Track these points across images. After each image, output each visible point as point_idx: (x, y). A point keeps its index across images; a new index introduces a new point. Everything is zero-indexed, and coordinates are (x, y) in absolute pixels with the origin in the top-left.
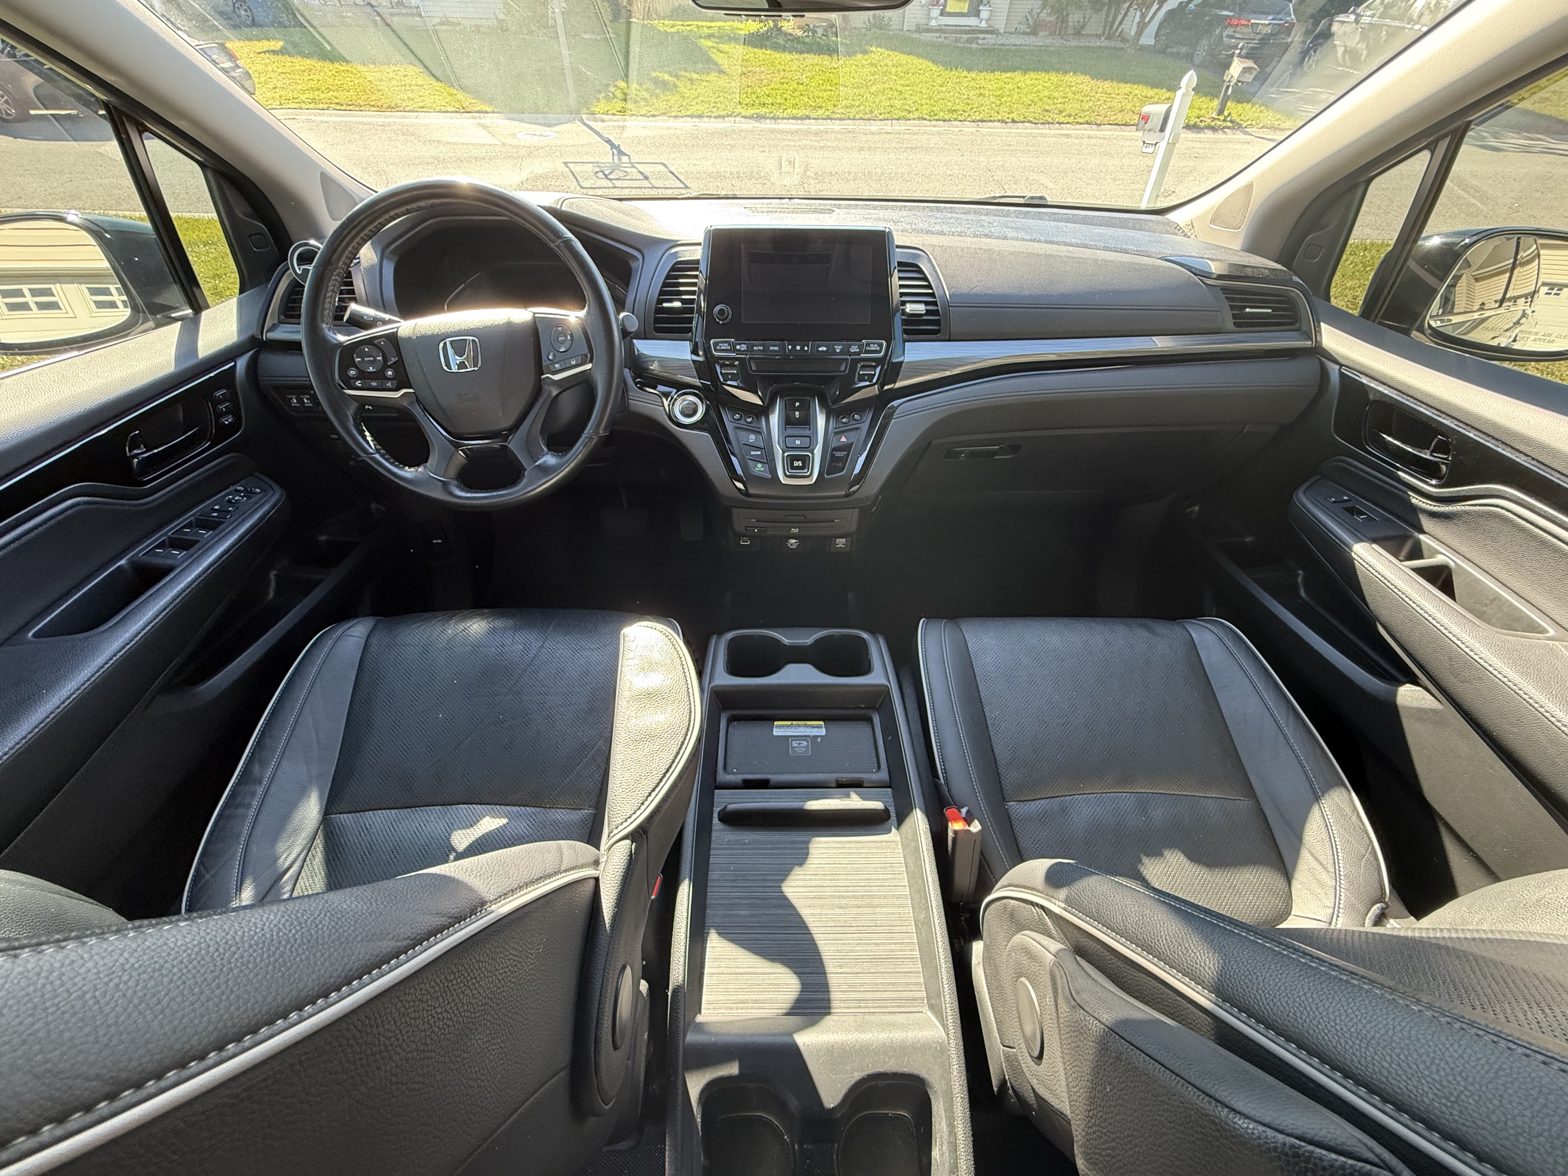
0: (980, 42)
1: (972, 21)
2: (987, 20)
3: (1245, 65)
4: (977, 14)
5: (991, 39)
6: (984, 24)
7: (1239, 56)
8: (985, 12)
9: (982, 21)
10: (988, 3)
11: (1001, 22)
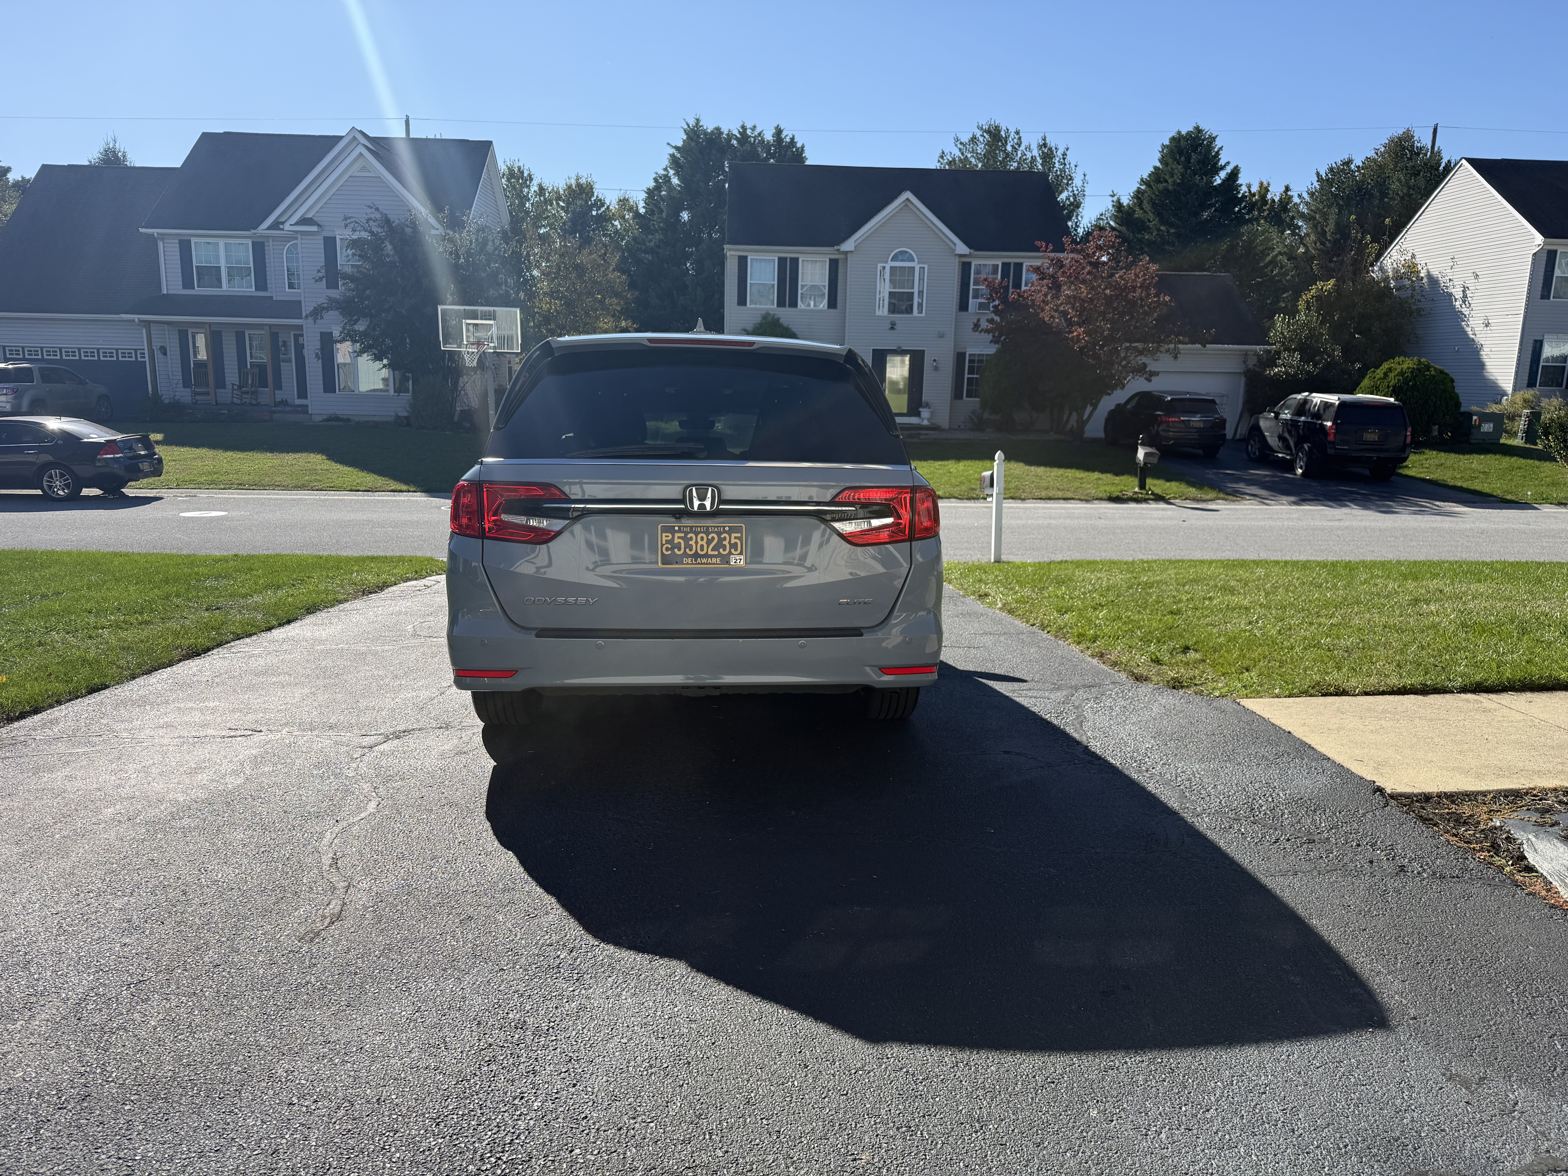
0: (922, 437)
1: (914, 420)
2: (929, 420)
3: (1146, 451)
4: (918, 414)
5: (933, 434)
6: (925, 423)
7: (1142, 444)
8: (925, 413)
9: (923, 420)
10: (927, 405)
11: (943, 420)
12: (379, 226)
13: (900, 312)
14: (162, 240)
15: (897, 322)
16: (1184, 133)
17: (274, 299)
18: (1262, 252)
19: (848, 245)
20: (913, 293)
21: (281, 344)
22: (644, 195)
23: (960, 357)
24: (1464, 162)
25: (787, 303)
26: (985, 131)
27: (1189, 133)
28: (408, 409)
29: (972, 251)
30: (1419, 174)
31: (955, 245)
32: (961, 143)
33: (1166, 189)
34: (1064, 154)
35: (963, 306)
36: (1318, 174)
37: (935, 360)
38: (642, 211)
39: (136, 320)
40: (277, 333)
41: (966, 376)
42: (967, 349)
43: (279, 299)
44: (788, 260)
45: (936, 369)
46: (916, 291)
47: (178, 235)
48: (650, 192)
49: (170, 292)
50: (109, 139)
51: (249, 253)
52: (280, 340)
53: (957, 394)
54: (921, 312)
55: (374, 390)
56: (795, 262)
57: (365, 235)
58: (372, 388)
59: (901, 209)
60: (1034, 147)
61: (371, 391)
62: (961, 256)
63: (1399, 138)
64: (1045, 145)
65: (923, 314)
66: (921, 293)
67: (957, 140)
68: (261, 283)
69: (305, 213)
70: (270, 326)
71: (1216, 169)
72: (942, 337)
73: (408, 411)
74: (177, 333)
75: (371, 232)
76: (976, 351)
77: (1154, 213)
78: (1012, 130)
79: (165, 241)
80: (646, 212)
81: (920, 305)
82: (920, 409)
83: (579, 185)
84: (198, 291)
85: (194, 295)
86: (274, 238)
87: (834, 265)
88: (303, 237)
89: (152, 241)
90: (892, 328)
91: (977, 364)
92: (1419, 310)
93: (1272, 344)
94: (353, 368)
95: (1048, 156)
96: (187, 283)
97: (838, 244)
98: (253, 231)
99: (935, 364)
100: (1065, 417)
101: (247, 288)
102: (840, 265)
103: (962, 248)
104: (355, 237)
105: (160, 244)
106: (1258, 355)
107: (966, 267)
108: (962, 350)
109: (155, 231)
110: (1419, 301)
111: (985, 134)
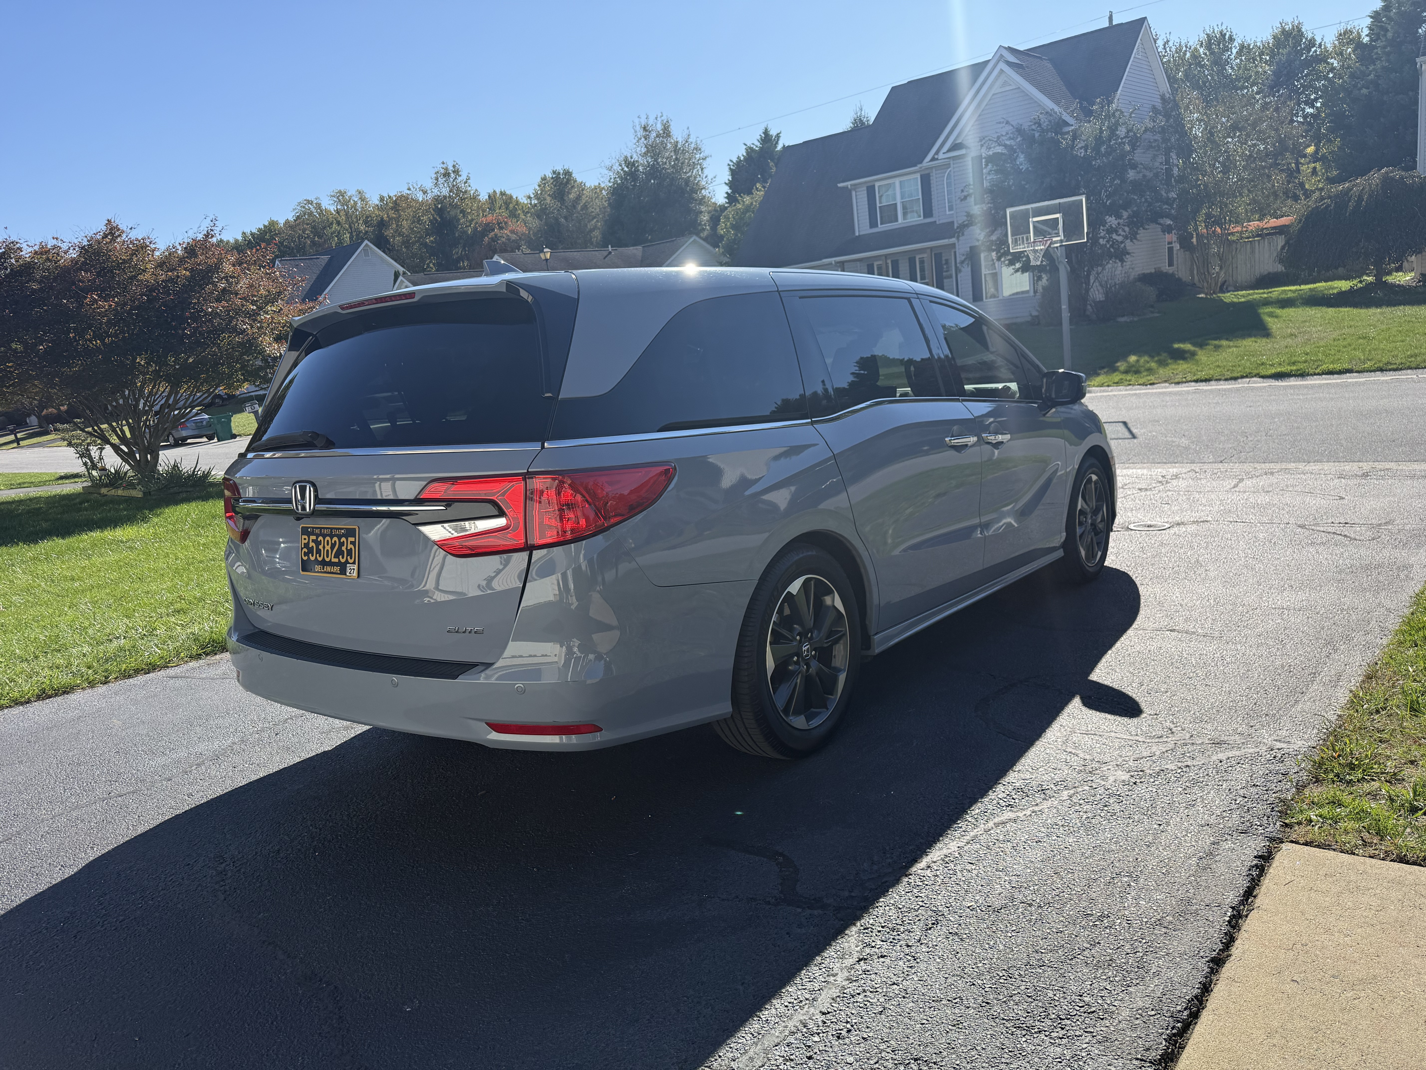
12: (1010, 139)
14: (855, 189)
17: (938, 223)
21: (944, 262)
22: (1369, 21)
28: (1038, 309)
38: (1366, 40)
39: (833, 262)
40: (941, 253)
43: (941, 222)
47: (865, 182)
48: (1376, 16)
49: (861, 233)
50: (858, 109)
51: (918, 186)
52: (944, 259)
55: (1017, 293)
57: (999, 149)
58: (1015, 291)
61: (1013, 294)
68: (928, 212)
69: (955, 140)
70: (931, 249)
73: (1037, 311)
74: (907, 261)
75: (1005, 146)
79: (857, 190)
80: (1371, 40)
83: (1283, 31)
84: (881, 228)
85: (878, 232)
86: (937, 168)
88: (955, 162)
89: (847, 191)
94: (996, 277)
96: (873, 224)
98: (919, 166)
101: (916, 218)
104: (991, 153)
105: (854, 193)
109: (848, 184)
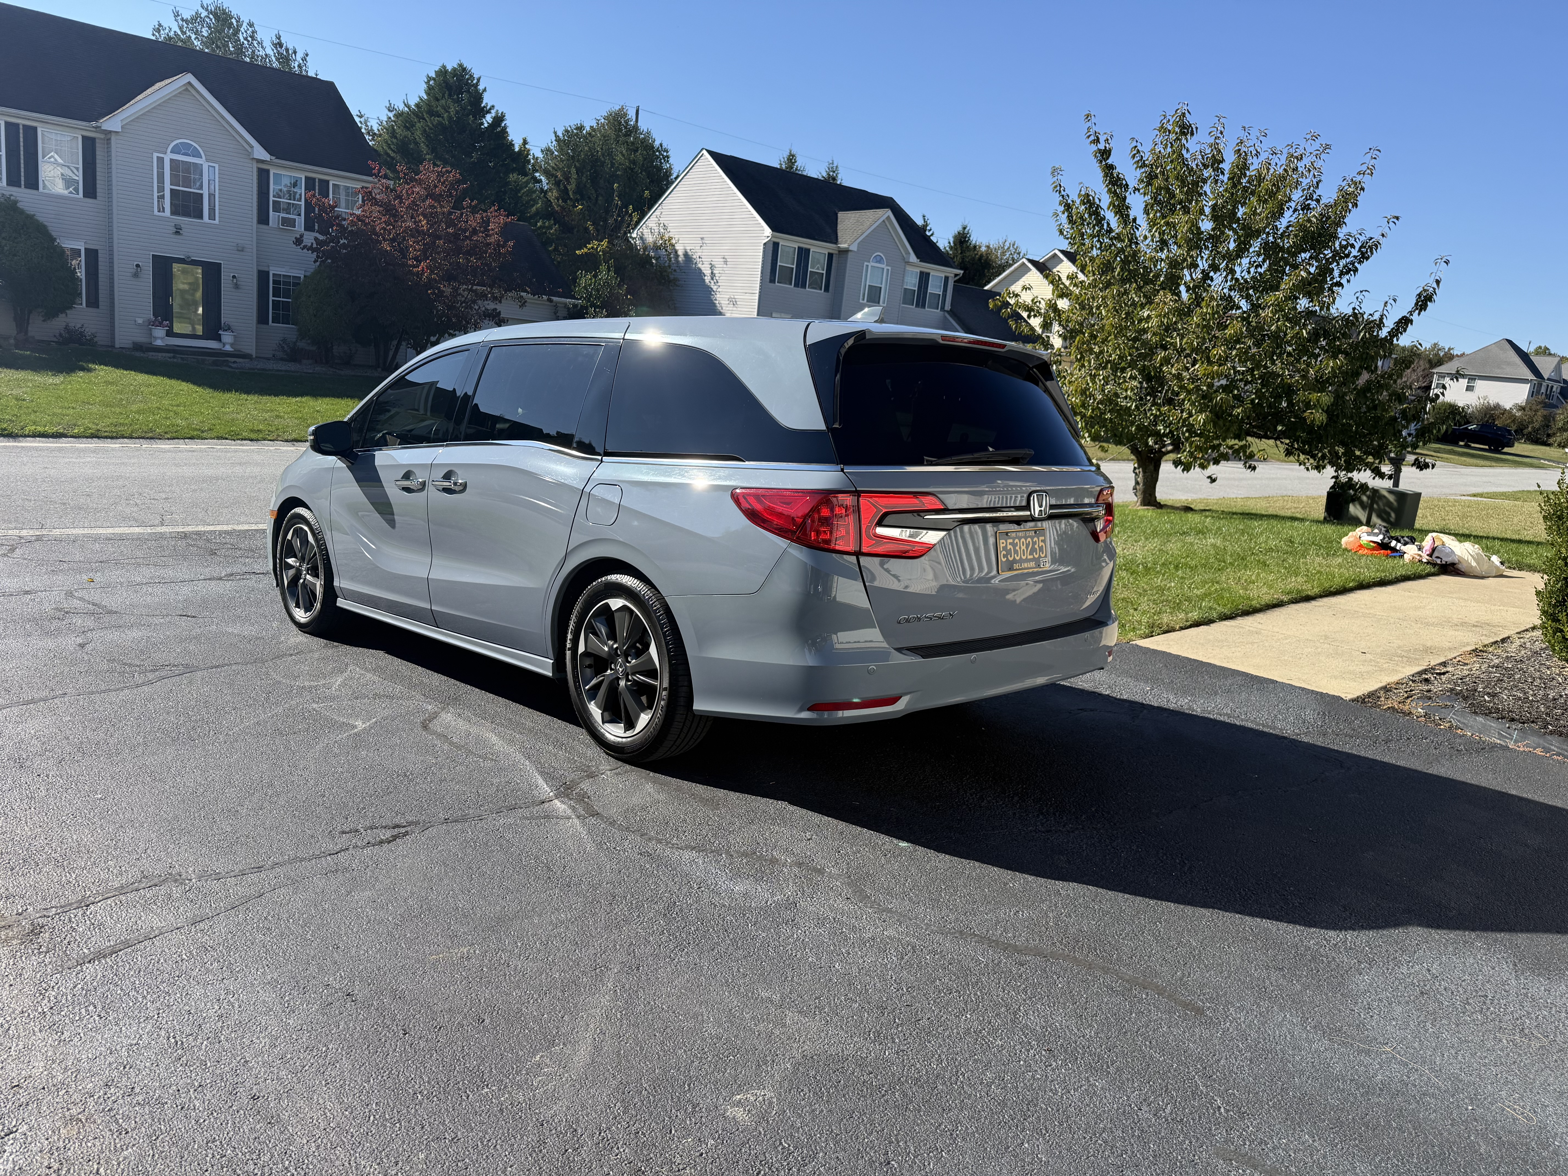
0: (224, 364)
1: (212, 344)
2: (232, 345)
4: (218, 338)
5: (238, 362)
6: (228, 348)
8: (227, 338)
9: (224, 345)
10: (228, 328)
11: (250, 348)
13: (187, 214)
15: (182, 226)
16: (449, 68)
18: (528, 202)
19: (113, 123)
20: (202, 194)
23: (263, 276)
24: (704, 152)
25: (23, 183)
26: (211, 13)
27: (454, 69)
29: (273, 158)
30: (637, 151)
31: (252, 147)
32: (182, 20)
33: (440, 123)
34: (304, 59)
35: (263, 219)
36: (555, 133)
37: (234, 277)
41: (271, 298)
42: (271, 268)
44: (21, 127)
45: (237, 286)
46: (205, 192)
53: (262, 319)
54: (212, 216)
56: (31, 132)
59: (180, 93)
60: (267, 44)
62: (259, 161)
63: (616, 114)
64: (280, 45)
65: (217, 222)
66: (211, 196)
67: (177, 15)
71: (484, 112)
72: (242, 251)
76: (281, 271)
77: (427, 146)
78: (245, 19)
81: (212, 210)
82: (220, 332)
87: (89, 145)
90: (177, 233)
91: (283, 285)
92: (676, 280)
93: (578, 299)
95: (285, 58)
97: (96, 119)
99: (235, 281)
100: (391, 353)
102: (98, 146)
103: (260, 153)
106: (569, 309)
107: (263, 176)
108: (266, 269)
110: (675, 271)
111: (211, 16)
